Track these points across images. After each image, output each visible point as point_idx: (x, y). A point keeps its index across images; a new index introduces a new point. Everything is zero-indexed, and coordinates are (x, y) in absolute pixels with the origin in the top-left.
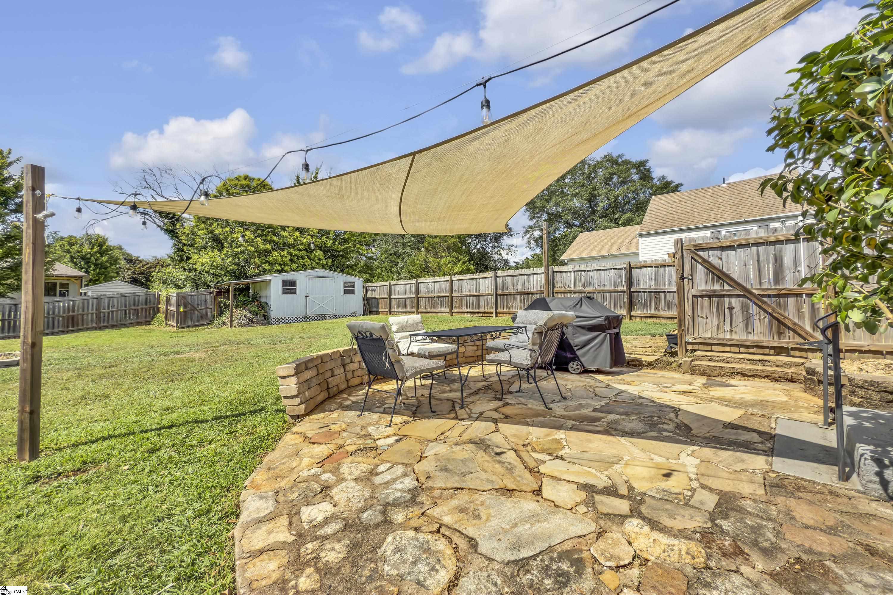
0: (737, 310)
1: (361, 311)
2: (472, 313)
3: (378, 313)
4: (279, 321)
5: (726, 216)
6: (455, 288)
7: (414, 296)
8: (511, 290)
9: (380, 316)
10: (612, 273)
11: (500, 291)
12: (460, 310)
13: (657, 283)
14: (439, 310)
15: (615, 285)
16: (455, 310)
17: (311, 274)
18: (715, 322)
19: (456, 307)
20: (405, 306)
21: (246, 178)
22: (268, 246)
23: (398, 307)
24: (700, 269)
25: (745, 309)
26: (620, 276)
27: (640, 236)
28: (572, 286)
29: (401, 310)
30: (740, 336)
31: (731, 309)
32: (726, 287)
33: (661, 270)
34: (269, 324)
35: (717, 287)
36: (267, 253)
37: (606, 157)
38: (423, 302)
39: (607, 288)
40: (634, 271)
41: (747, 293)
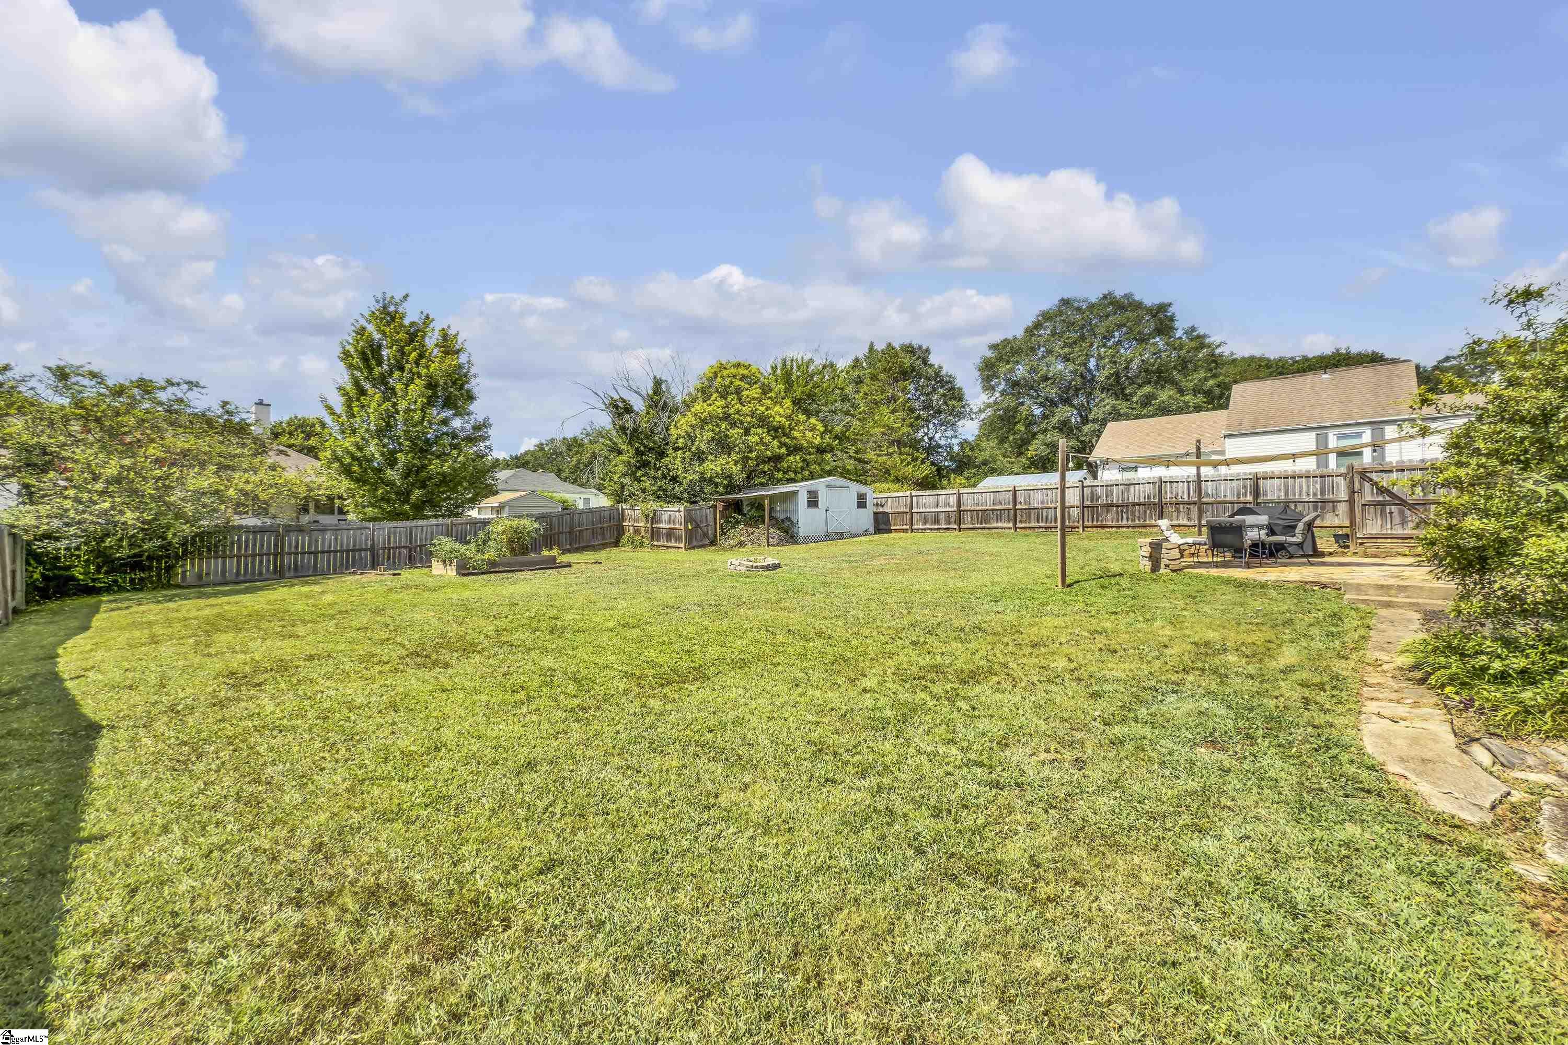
0: (1396, 514)
1: (872, 530)
2: (1046, 528)
3: (889, 531)
4: (807, 540)
5: (1333, 415)
6: (1018, 500)
7: (955, 509)
8: (1103, 501)
9: (893, 535)
10: (1235, 483)
11: (1088, 503)
12: (1028, 525)
13: (1286, 494)
14: (995, 525)
15: (1238, 496)
16: (1018, 525)
17: (833, 483)
18: (1379, 523)
19: (1021, 522)
20: (937, 521)
21: (738, 365)
22: (783, 450)
23: (925, 523)
24: (1367, 485)
25: (1401, 513)
26: (1245, 487)
27: (1225, 436)
28: (1186, 496)
29: (928, 526)
30: (1399, 531)
31: (1391, 513)
32: (1388, 498)
33: (1290, 481)
34: (796, 543)
35: (1381, 498)
36: (777, 458)
37: (1105, 297)
38: (967, 517)
39: (1228, 499)
40: (1261, 482)
41: (1403, 503)
